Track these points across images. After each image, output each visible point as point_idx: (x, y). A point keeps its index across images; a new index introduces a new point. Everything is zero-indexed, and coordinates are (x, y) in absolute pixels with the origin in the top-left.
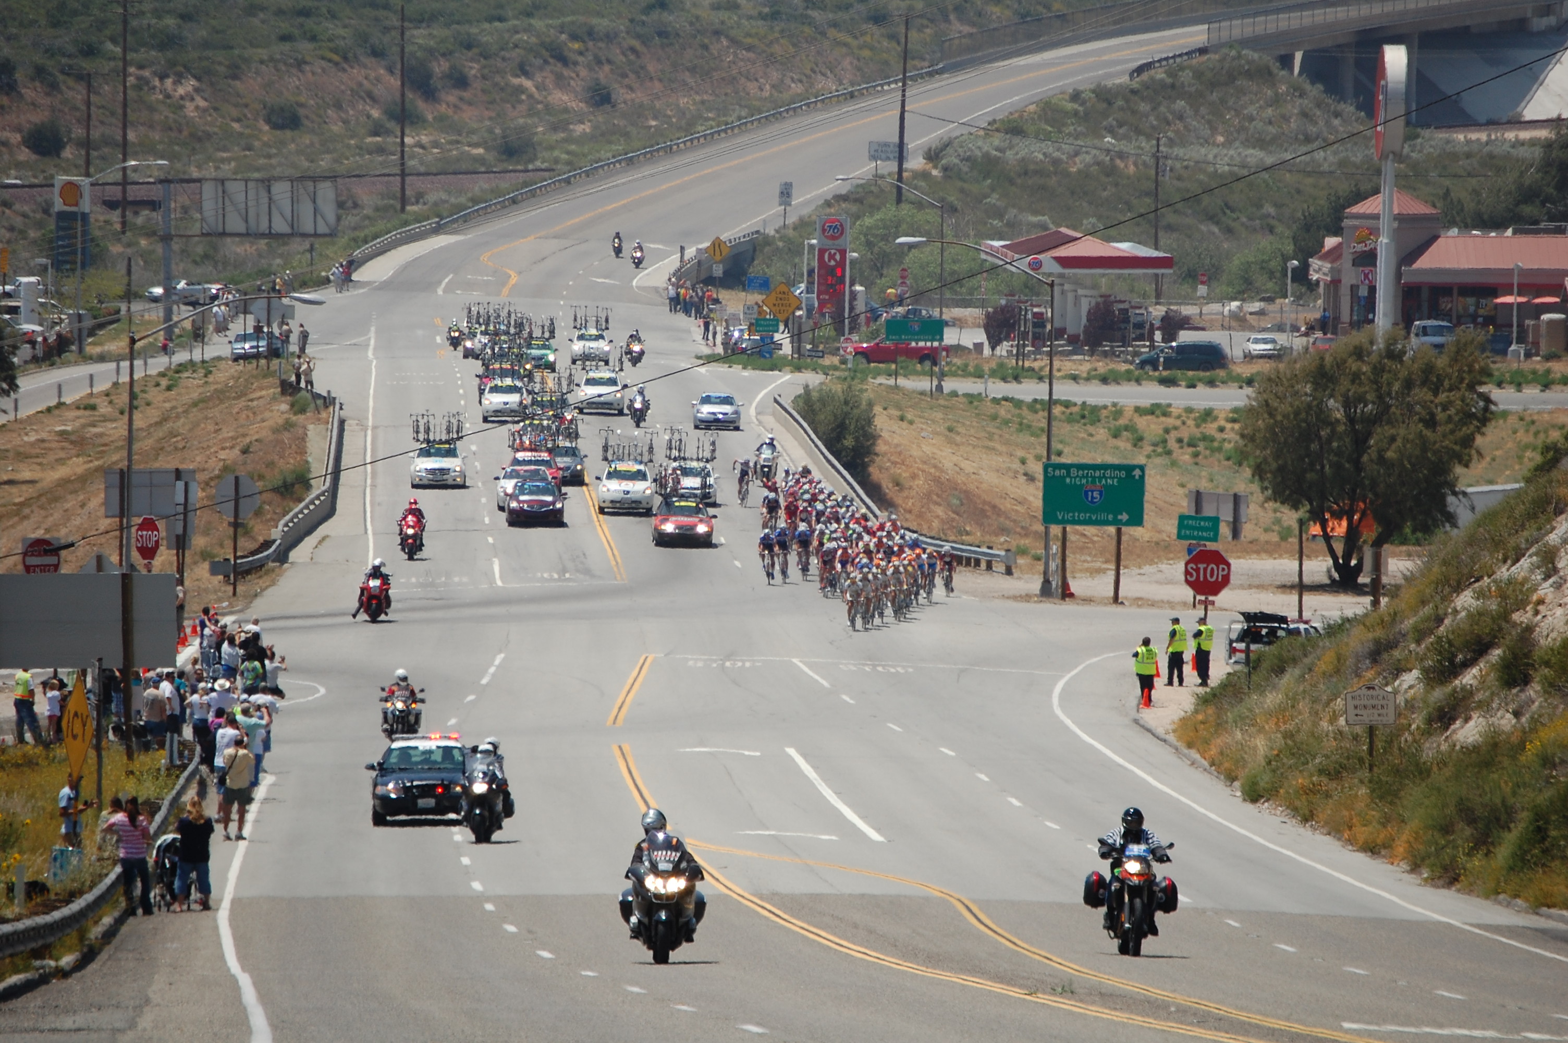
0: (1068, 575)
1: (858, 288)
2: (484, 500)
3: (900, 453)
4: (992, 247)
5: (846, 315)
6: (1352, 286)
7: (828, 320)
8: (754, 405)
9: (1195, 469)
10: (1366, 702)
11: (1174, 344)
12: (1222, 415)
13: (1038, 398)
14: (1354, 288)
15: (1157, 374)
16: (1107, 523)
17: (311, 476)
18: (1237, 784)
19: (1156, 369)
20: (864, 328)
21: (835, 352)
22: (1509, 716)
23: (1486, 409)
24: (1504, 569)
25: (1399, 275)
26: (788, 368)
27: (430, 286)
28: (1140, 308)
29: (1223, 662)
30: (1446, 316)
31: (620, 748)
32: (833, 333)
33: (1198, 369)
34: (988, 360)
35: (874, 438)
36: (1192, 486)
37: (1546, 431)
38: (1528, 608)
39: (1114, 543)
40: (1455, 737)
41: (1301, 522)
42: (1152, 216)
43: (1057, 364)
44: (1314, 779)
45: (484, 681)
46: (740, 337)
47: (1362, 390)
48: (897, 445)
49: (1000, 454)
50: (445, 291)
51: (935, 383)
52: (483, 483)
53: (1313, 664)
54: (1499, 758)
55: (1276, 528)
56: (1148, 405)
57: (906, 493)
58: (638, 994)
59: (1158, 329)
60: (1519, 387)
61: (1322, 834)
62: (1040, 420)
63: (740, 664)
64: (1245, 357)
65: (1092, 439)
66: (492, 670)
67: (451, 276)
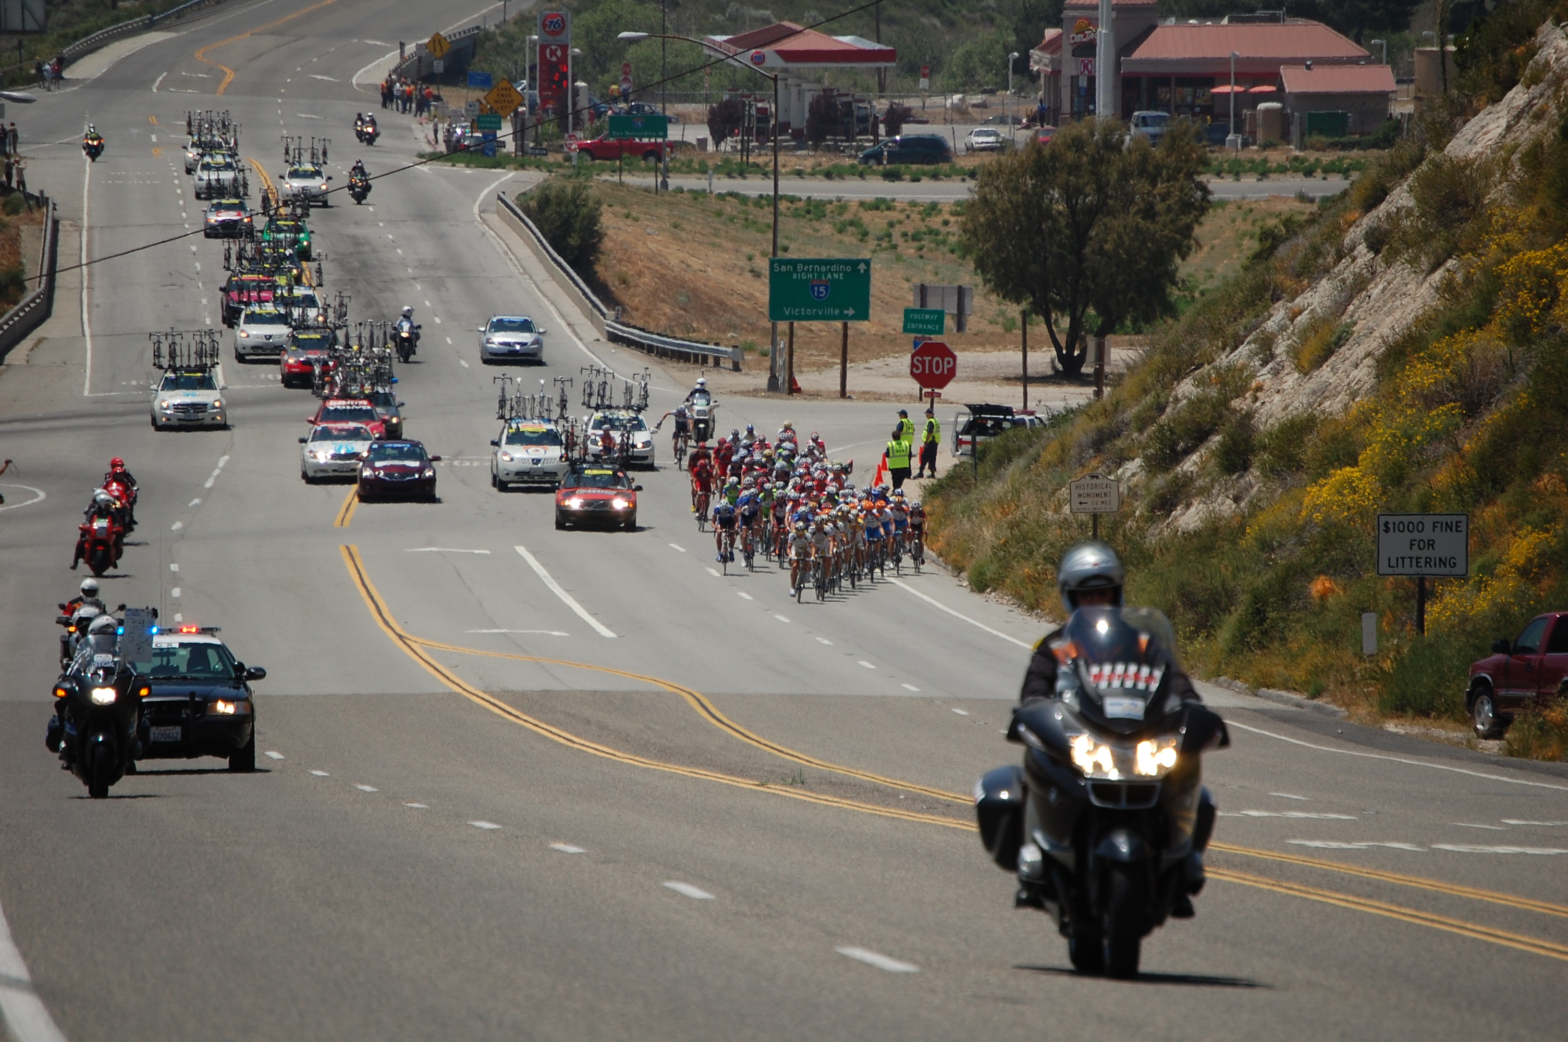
0: (794, 370)
1: (580, 84)
2: (204, 301)
3: (626, 250)
4: (714, 42)
5: (570, 111)
6: (1072, 77)
7: (552, 116)
8: (478, 203)
9: (920, 263)
10: (1089, 491)
11: (898, 138)
12: (946, 209)
13: (765, 193)
14: (1074, 79)
15: (881, 168)
16: (834, 318)
17: (25, 277)
18: (964, 574)
19: (880, 163)
20: (587, 125)
21: (559, 149)
22: (1229, 501)
23: (1204, 198)
24: (1223, 357)
25: (1118, 65)
26: (512, 166)
27: (145, 84)
28: (863, 101)
29: (950, 454)
30: (1166, 106)
31: (348, 548)
32: (556, 130)
33: (922, 163)
34: (712, 155)
35: (600, 236)
36: (917, 281)
37: (1263, 219)
38: (1247, 395)
39: (841, 337)
40: (1176, 524)
41: (1024, 314)
42: (873, 9)
43: (781, 159)
44: (1039, 567)
45: (209, 484)
46: (464, 133)
47: (1081, 181)
48: (622, 243)
49: (726, 251)
50: (158, 88)
51: (660, 179)
52: (203, 283)
53: (1039, 456)
54: (1220, 543)
55: (1000, 320)
56: (873, 199)
57: (632, 290)
58: (371, 793)
59: (882, 122)
60: (1237, 176)
61: (1047, 621)
62: (765, 216)
63: (467, 464)
64: (968, 150)
65: (819, 235)
66: (216, 472)
67: (165, 74)
